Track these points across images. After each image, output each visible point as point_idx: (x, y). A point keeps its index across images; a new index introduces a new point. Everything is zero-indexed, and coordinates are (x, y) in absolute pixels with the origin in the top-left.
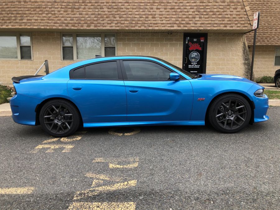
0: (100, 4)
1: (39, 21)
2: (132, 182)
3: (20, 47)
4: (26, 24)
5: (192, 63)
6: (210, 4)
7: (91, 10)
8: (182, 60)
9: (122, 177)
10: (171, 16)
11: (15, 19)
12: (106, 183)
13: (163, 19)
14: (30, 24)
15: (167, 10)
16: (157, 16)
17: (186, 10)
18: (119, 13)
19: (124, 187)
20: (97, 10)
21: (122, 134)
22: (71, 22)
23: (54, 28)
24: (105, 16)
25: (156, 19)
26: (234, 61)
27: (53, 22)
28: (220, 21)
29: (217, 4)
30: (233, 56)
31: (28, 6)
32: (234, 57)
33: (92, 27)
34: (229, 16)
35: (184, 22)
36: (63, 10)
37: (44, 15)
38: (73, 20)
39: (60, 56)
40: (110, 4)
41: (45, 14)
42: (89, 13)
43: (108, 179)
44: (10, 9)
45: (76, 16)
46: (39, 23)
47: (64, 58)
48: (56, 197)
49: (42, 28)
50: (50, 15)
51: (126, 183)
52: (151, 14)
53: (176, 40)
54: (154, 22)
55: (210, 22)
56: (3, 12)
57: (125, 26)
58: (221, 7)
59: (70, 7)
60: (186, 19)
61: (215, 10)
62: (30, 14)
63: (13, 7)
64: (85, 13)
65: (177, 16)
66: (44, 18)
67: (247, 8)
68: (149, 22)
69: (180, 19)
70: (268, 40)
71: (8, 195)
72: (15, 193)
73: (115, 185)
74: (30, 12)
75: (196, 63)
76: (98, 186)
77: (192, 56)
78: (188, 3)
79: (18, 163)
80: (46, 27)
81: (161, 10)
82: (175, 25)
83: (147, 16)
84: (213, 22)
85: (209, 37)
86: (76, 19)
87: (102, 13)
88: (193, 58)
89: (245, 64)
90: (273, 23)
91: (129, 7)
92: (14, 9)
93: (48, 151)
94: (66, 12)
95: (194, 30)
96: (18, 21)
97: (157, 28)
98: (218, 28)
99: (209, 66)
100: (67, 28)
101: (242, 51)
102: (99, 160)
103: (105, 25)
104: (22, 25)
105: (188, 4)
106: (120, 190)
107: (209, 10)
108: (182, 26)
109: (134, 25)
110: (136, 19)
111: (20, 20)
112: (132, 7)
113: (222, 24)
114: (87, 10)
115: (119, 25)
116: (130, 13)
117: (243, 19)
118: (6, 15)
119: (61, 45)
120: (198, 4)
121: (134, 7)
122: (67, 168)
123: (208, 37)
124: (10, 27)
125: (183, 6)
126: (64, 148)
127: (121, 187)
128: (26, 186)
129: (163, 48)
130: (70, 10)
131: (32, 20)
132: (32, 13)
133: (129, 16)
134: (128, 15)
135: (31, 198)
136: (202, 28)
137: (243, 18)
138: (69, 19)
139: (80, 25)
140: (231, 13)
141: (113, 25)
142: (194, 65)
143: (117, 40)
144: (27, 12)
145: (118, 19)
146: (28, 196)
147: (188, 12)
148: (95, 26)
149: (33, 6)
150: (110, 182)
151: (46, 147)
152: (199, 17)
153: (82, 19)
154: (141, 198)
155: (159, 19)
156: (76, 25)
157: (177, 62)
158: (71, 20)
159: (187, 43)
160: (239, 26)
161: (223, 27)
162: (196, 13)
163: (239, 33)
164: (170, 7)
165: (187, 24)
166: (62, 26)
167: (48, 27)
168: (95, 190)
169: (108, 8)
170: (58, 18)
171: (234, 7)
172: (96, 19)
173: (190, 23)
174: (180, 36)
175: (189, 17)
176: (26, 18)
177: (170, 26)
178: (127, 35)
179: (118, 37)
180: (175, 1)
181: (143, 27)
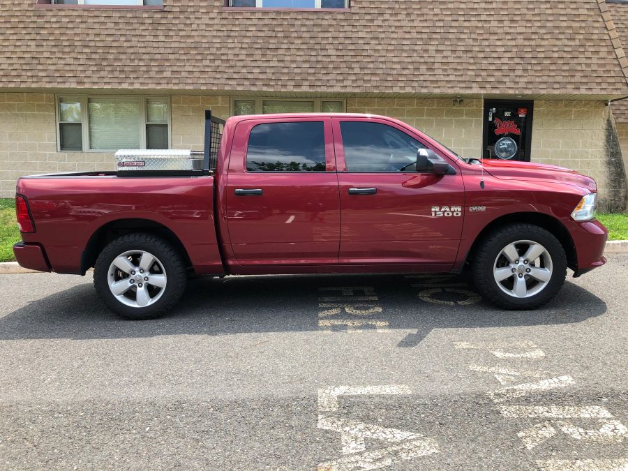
0: (319, 40)
1: (197, 75)
2: (564, 378)
3: (145, 125)
4: (169, 82)
6: (543, 43)
7: (302, 53)
8: (480, 154)
9: (538, 371)
10: (465, 66)
11: (148, 71)
13: (449, 72)
14: (177, 82)
15: (458, 54)
16: (436, 66)
17: (495, 55)
18: (358, 59)
20: (314, 53)
21: (452, 303)
22: (261, 76)
23: (227, 88)
24: (331, 66)
25: (436, 72)
26: (588, 158)
27: (225, 76)
28: (565, 78)
29: (558, 43)
30: (586, 146)
31: (177, 45)
32: (586, 150)
33: (305, 88)
34: (584, 68)
35: (492, 79)
36: (244, 52)
37: (207, 63)
38: (266, 73)
40: (341, 40)
41: (208, 61)
42: (298, 59)
43: (517, 374)
44: (135, 50)
45: (272, 64)
46: (196, 80)
49: (202, 88)
50: (218, 63)
51: (555, 380)
52: (425, 63)
53: (472, 114)
54: (432, 78)
55: (545, 79)
56: (121, 54)
57: (372, 85)
58: (566, 49)
59: (259, 47)
60: (496, 73)
61: (556, 55)
62: (178, 60)
63: (143, 45)
64: (288, 58)
65: (478, 66)
66: (207, 69)
67: (620, 52)
68: (422, 78)
69: (484, 73)
72: (385, 393)
73: (541, 382)
74: (177, 56)
76: (514, 384)
77: (501, 147)
78: (499, 40)
80: (210, 87)
81: (445, 54)
82: (474, 85)
83: (416, 66)
84: (551, 80)
85: (537, 107)
86: (272, 71)
87: (324, 59)
88: (501, 151)
89: (609, 163)
91: (379, 47)
92: (143, 50)
94: (250, 57)
95: (512, 95)
96: (152, 74)
97: (437, 91)
98: (563, 91)
100: (254, 89)
101: (604, 137)
102: (464, 345)
103: (331, 83)
104: (161, 82)
105: (499, 43)
106: (558, 389)
107: (542, 55)
108: (488, 86)
109: (390, 85)
110: (395, 72)
111: (157, 72)
112: (385, 47)
113: (570, 83)
114: (293, 52)
115: (359, 83)
116: (383, 59)
117: (613, 74)
118: (128, 62)
120: (521, 42)
121: (390, 48)
123: (535, 109)
124: (137, 86)
125: (489, 46)
127: (554, 385)
128: (389, 383)
129: (442, 130)
130: (259, 52)
131: (183, 73)
132: (181, 58)
133: (381, 66)
134: (377, 63)
135: (421, 400)
137: (612, 72)
138: (258, 70)
139: (280, 83)
140: (588, 62)
141: (348, 83)
144: (171, 57)
145: (357, 71)
147: (499, 58)
148: (311, 86)
149: (183, 45)
150: (526, 377)
152: (523, 70)
153: (283, 71)
155: (441, 72)
156: (272, 83)
158: (260, 73)
159: (490, 119)
160: (605, 89)
161: (572, 90)
162: (517, 60)
163: (599, 101)
164: (463, 49)
165: (499, 82)
166: (243, 85)
167: (215, 88)
168: (514, 390)
169: (337, 49)
170: (235, 70)
171: (592, 49)
172: (311, 71)
173: (504, 81)
174: (477, 106)
175: (503, 68)
176: (170, 69)
177: (465, 87)
178: (367, 104)
179: (348, 108)
180: (474, 36)
181: (408, 88)
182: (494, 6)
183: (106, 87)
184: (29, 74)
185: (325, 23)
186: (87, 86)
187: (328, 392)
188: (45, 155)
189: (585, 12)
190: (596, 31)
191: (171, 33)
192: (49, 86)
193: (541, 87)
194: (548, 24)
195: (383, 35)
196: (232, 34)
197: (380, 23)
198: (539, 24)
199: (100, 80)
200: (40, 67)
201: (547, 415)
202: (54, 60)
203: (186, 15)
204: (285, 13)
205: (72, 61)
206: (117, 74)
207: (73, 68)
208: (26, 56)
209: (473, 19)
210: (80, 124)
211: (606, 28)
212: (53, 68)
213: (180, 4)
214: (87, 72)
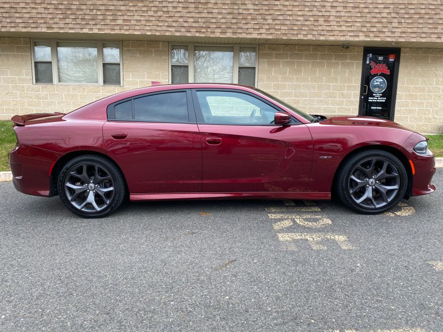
1: (143, 23)
3: (102, 64)
4: (121, 27)
5: (374, 95)
7: (227, 7)
8: (360, 89)
10: (353, 19)
11: (104, 20)
13: (342, 23)
14: (128, 28)
15: (348, 10)
16: (332, 18)
17: (377, 11)
18: (271, 12)
20: (236, 7)
22: (194, 25)
23: (167, 34)
24: (249, 17)
25: (331, 23)
26: (439, 92)
27: (166, 24)
28: (430, 29)
30: (438, 84)
32: (438, 86)
33: (229, 35)
35: (375, 30)
36: (181, 5)
37: (151, 13)
38: (198, 22)
42: (224, 11)
45: (203, 15)
46: (142, 27)
49: (148, 33)
50: (160, 13)
52: (323, 16)
53: (353, 58)
54: (328, 28)
55: (415, 30)
56: (82, 5)
57: (282, 33)
58: (431, 7)
60: (378, 25)
61: (423, 11)
62: (128, 10)
64: (216, 11)
65: (364, 19)
66: (151, 19)
68: (320, 28)
69: (368, 25)
74: (128, 8)
75: (381, 95)
77: (375, 84)
80: (154, 33)
81: (338, 9)
82: (361, 34)
83: (316, 18)
84: (419, 31)
85: (403, 53)
86: (203, 21)
87: (244, 12)
88: (375, 87)
94: (185, 10)
96: (108, 22)
97: (332, 38)
98: (428, 40)
99: (400, 99)
100: (189, 34)
103: (250, 31)
104: (115, 28)
107: (413, 11)
108: (372, 35)
109: (295, 33)
110: (299, 23)
111: (112, 20)
112: (292, 3)
113: (434, 33)
114: (220, 6)
115: (272, 31)
116: (290, 13)
118: (88, 12)
119: (170, 63)
121: (295, 4)
123: (401, 55)
124: (96, 31)
125: (372, 3)
129: (331, 71)
130: (193, 5)
131: (132, 21)
132: (130, 9)
133: (288, 19)
134: (286, 16)
138: (192, 20)
139: (209, 30)
141: (263, 31)
142: (377, 97)
143: (259, 56)
144: (123, 8)
145: (270, 21)
147: (380, 13)
148: (234, 33)
152: (398, 22)
153: (212, 21)
155: (335, 23)
156: (203, 30)
157: (352, 92)
158: (194, 22)
161: (435, 38)
162: (393, 15)
164: (352, 5)
165: (380, 32)
166: (180, 31)
167: (158, 34)
169: (254, 4)
170: (174, 19)
172: (234, 21)
173: (384, 30)
174: (358, 52)
175: (383, 21)
176: (122, 18)
177: (354, 36)
178: (275, 49)
179: (260, 52)
181: (310, 35)
183: (70, 31)
184: (8, 20)
186: (55, 31)
188: (23, 87)
192: (24, 30)
193: (411, 36)
199: (66, 26)
200: (17, 15)
202: (28, 9)
205: (42, 11)
206: (79, 21)
207: (44, 16)
208: (5, 6)
210: (50, 63)
212: (28, 15)
214: (55, 19)
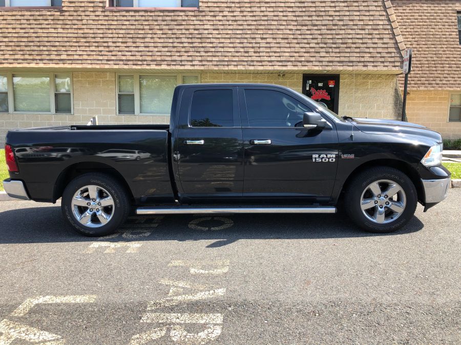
0: (175, 31)
1: (85, 57)
2: (220, 290)
3: (54, 94)
4: (65, 61)
6: (342, 32)
7: (162, 41)
9: (207, 285)
10: (282, 50)
11: (49, 55)
12: (186, 291)
13: (271, 54)
14: (71, 62)
15: (278, 41)
16: (261, 50)
17: (305, 41)
18: (204, 45)
19: (209, 296)
20: (171, 41)
21: (207, 228)
22: (132, 58)
23: (107, 67)
24: (183, 50)
25: (261, 54)
26: (381, 117)
27: (106, 58)
28: (357, 58)
29: (352, 32)
30: (379, 109)
31: (69, 35)
32: (380, 111)
33: (164, 67)
34: (371, 50)
35: (303, 59)
36: (120, 40)
37: (93, 48)
38: (135, 55)
39: (115, 108)
40: (192, 31)
42: (159, 45)
43: (189, 287)
44: (41, 39)
45: (140, 49)
46: (84, 61)
47: (120, 111)
48: (125, 306)
49: (89, 67)
50: (100, 49)
51: (212, 292)
52: (253, 47)
53: (293, 85)
54: (259, 59)
55: (342, 59)
56: (30, 43)
57: (213, 64)
58: (358, 36)
59: (131, 36)
60: (306, 55)
62: (72, 46)
63: (46, 35)
64: (152, 44)
65: (293, 50)
66: (92, 53)
67: (399, 39)
68: (250, 59)
69: (297, 55)
70: (438, 82)
71: (65, 304)
72: (74, 302)
73: (198, 294)
74: (71, 44)
76: (176, 295)
78: (308, 30)
79: (71, 266)
80: (94, 66)
81: (268, 40)
82: (289, 64)
83: (246, 49)
84: (346, 59)
85: (343, 79)
86: (140, 54)
87: (179, 45)
90: (446, 56)
91: (219, 36)
92: (46, 39)
93: (107, 251)
94: (124, 44)
95: (317, 70)
96: (53, 57)
97: (261, 68)
98: (355, 68)
100: (126, 67)
101: (393, 102)
102: (177, 263)
103: (183, 63)
104: (59, 62)
105: (308, 32)
106: (205, 300)
107: (340, 41)
108: (299, 64)
109: (226, 64)
110: (230, 54)
111: (57, 55)
112: (224, 36)
113: (360, 62)
114: (156, 40)
115: (204, 63)
116: (221, 45)
117: (393, 55)
118: (36, 48)
119: (117, 92)
120: (324, 31)
121: (227, 36)
122: (135, 273)
123: (340, 81)
125: (301, 34)
126: (129, 247)
127: (206, 296)
128: (86, 294)
130: (131, 40)
131: (75, 56)
132: (74, 45)
133: (220, 50)
134: (218, 48)
135: (95, 307)
136: (329, 68)
137: (392, 53)
138: (129, 54)
139: (145, 63)
140: (375, 46)
141: (196, 63)
144: (67, 44)
145: (203, 54)
146: (91, 305)
147: (309, 43)
148: (168, 65)
149: (76, 35)
150: (192, 290)
151: (104, 245)
152: (326, 52)
153: (148, 54)
154: (230, 309)
155: (264, 54)
156: (140, 63)
158: (131, 55)
159: (308, 89)
160: (387, 66)
162: (321, 45)
163: (388, 75)
164: (281, 36)
165: (308, 61)
166: (118, 64)
167: (98, 67)
168: (172, 300)
169: (188, 38)
170: (113, 53)
171: (378, 36)
173: (311, 60)
174: (297, 79)
175: (311, 51)
176: (66, 53)
177: (282, 65)
178: (216, 78)
179: (202, 81)
180: (290, 27)
181: (240, 66)
182: (306, 5)
185: (180, 18)
187: (32, 301)
189: (374, 8)
190: (381, 23)
191: (68, 27)
194: (345, 18)
195: (222, 27)
196: (112, 27)
197: (220, 18)
198: (338, 18)
199: (15, 61)
201: (174, 321)
203: (79, 13)
204: (151, 11)
206: (27, 57)
209: (290, 14)
210: (6, 93)
211: (389, 20)
213: (74, 5)
214: (6, 56)
